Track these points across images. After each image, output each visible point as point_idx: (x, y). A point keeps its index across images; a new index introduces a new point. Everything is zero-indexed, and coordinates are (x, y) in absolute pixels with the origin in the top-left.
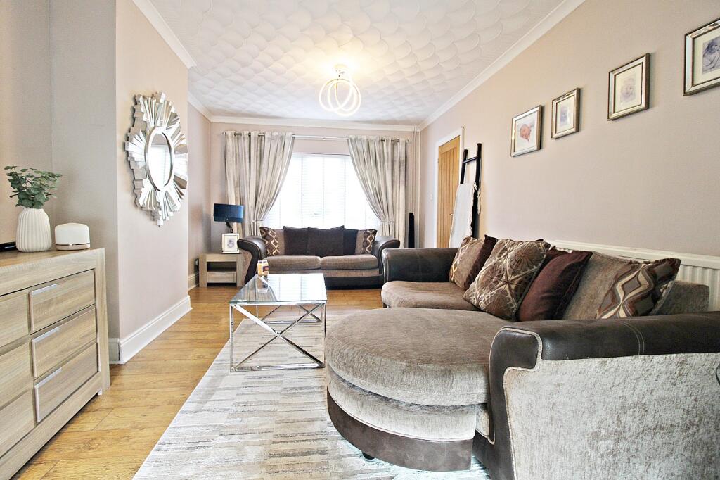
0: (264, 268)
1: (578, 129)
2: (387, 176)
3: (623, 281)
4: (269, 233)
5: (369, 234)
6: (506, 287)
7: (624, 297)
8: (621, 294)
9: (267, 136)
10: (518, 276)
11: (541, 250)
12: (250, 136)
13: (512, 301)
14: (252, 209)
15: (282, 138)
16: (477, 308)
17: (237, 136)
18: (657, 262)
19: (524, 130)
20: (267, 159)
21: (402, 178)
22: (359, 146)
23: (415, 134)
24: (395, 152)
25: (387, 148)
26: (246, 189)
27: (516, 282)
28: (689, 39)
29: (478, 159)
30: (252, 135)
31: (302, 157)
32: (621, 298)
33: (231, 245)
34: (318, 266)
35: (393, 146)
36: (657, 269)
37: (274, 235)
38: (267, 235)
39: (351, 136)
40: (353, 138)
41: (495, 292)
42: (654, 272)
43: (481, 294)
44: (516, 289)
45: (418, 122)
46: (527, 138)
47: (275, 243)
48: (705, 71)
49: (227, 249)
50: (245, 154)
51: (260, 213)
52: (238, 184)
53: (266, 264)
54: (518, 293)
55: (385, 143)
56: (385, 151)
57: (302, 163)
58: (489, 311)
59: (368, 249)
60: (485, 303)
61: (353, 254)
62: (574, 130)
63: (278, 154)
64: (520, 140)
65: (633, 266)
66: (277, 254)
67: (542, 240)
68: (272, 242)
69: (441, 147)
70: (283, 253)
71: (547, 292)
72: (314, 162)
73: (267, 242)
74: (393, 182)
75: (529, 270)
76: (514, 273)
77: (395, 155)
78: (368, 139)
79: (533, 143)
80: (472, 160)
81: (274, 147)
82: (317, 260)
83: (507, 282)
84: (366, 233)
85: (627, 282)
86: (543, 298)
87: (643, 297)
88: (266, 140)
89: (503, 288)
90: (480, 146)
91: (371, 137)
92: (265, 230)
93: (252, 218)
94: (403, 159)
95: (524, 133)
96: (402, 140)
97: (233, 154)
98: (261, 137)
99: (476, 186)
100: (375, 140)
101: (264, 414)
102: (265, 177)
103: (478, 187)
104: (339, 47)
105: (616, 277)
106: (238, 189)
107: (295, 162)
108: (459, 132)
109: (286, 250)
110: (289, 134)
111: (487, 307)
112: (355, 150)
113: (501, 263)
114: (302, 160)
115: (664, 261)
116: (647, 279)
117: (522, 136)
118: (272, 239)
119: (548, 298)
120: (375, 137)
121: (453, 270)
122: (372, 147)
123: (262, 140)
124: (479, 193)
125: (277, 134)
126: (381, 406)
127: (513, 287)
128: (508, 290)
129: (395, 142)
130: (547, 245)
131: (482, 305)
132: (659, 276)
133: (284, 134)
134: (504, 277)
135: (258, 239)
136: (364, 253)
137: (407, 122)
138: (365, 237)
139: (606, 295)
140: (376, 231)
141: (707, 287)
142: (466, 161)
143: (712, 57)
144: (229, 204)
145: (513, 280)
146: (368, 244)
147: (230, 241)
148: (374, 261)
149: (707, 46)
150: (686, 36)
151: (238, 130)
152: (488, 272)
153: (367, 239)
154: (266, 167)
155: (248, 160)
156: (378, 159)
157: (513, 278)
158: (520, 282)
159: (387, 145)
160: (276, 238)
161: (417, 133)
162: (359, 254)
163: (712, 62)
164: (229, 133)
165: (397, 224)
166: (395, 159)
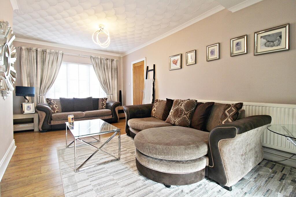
0: (72, 119)
1: (196, 63)
2: (109, 74)
3: (227, 110)
4: (52, 101)
5: (104, 100)
6: (185, 116)
7: (229, 115)
8: (228, 114)
9: (48, 51)
10: (189, 112)
11: (194, 102)
12: (37, 50)
13: (189, 121)
14: (38, 89)
15: (57, 53)
16: (174, 125)
17: (29, 50)
18: (236, 104)
19: (175, 61)
20: (48, 63)
21: (116, 76)
22: (97, 60)
23: (120, 58)
24: (113, 64)
25: (109, 63)
26: (35, 79)
27: (189, 114)
28: (232, 41)
29: (154, 70)
30: (39, 49)
31: (67, 63)
32: (228, 115)
33: (29, 109)
34: (84, 116)
35: (111, 62)
36: (237, 106)
37: (54, 102)
38: (51, 102)
39: (92, 56)
40: (94, 57)
41: (181, 118)
42: (236, 107)
43: (175, 119)
44: (189, 116)
45: (122, 53)
46: (176, 64)
47: (56, 107)
48: (236, 50)
49: (26, 111)
50: (34, 60)
51: (44, 91)
52: (29, 76)
53: (73, 117)
54: (190, 118)
55: (108, 60)
56: (108, 64)
57: (67, 66)
58: (180, 125)
59: (105, 107)
60: (178, 122)
61: (98, 109)
62: (194, 63)
63: (54, 61)
64: (172, 64)
65: (228, 106)
66: (57, 112)
67: (189, 99)
68: (54, 106)
69: (134, 64)
70: (61, 111)
71: (202, 116)
72: (73, 66)
73: (51, 106)
74: (112, 77)
75: (192, 110)
76: (187, 111)
77: (113, 66)
78: (101, 58)
79: (178, 66)
80: (151, 70)
81: (52, 58)
82: (83, 113)
83: (185, 114)
84: (103, 100)
85: (228, 110)
86: (201, 118)
87: (235, 114)
88: (47, 53)
89: (184, 116)
90: (154, 65)
91: (102, 57)
92: (49, 100)
93: (38, 94)
94: (116, 68)
95: (174, 62)
96: (115, 60)
97: (26, 59)
98: (44, 52)
99: (154, 80)
100: (104, 58)
101: (112, 186)
102: (46, 73)
103: (154, 81)
104: (106, 17)
105: (224, 109)
106: (29, 78)
107: (63, 66)
108: (144, 59)
109: (62, 110)
110: (61, 52)
111: (179, 124)
112: (95, 62)
113: (179, 108)
114: (67, 65)
115: (238, 103)
116: (235, 109)
117: (174, 63)
118: (54, 104)
119: (203, 118)
120: (104, 57)
121: (153, 112)
122: (103, 62)
123: (44, 53)
124: (155, 83)
125: (54, 51)
126: (178, 164)
127: (188, 116)
128: (186, 117)
129: (112, 60)
130: (196, 101)
131: (176, 123)
132: (238, 108)
133: (57, 51)
134: (183, 113)
135: (46, 105)
136: (102, 108)
137: (117, 53)
138: (103, 101)
139: (222, 115)
140: (107, 98)
141: (244, 110)
142: (148, 71)
143: (238, 47)
144: (24, 86)
145: (187, 113)
146: (104, 104)
147: (28, 107)
148: (110, 111)
149: (236, 44)
150: (231, 39)
151: (29, 47)
152: (175, 112)
153: (104, 102)
154: (47, 67)
155: (35, 63)
156: (105, 67)
157: (187, 112)
158: (190, 114)
159: (109, 61)
160: (56, 104)
161: (121, 57)
162: (100, 109)
163: (238, 48)
164: (23, 48)
165: (114, 95)
166: (112, 68)
